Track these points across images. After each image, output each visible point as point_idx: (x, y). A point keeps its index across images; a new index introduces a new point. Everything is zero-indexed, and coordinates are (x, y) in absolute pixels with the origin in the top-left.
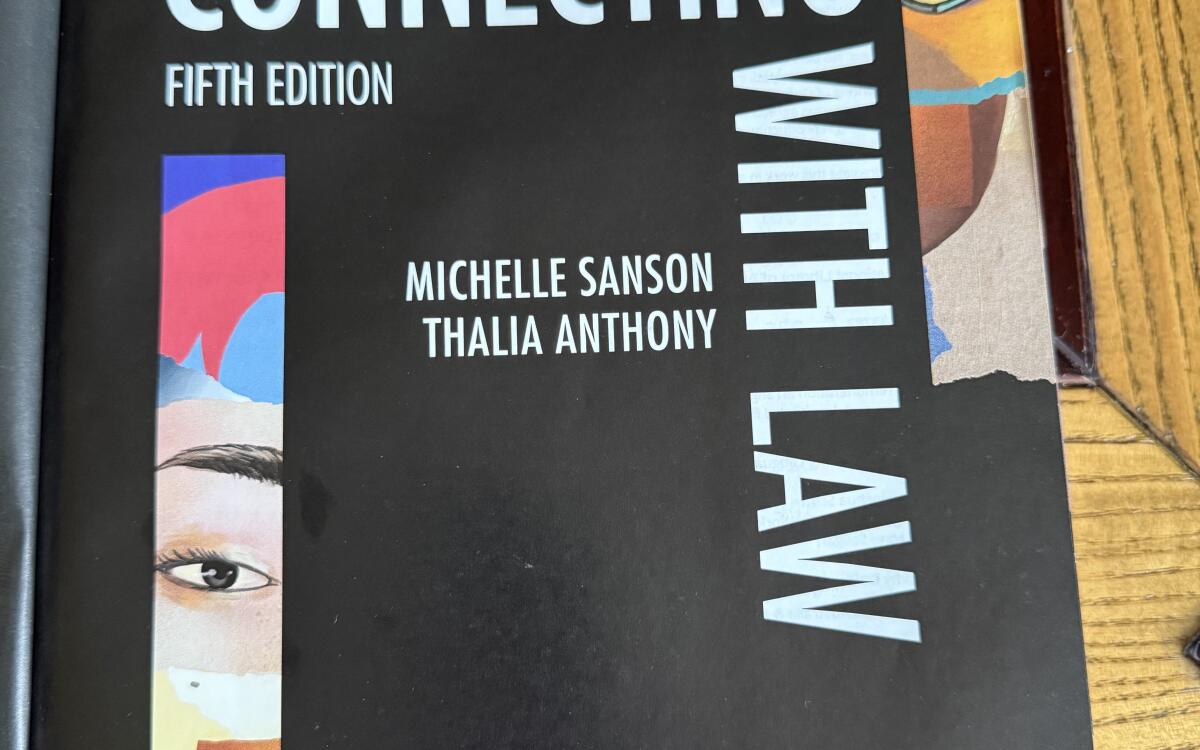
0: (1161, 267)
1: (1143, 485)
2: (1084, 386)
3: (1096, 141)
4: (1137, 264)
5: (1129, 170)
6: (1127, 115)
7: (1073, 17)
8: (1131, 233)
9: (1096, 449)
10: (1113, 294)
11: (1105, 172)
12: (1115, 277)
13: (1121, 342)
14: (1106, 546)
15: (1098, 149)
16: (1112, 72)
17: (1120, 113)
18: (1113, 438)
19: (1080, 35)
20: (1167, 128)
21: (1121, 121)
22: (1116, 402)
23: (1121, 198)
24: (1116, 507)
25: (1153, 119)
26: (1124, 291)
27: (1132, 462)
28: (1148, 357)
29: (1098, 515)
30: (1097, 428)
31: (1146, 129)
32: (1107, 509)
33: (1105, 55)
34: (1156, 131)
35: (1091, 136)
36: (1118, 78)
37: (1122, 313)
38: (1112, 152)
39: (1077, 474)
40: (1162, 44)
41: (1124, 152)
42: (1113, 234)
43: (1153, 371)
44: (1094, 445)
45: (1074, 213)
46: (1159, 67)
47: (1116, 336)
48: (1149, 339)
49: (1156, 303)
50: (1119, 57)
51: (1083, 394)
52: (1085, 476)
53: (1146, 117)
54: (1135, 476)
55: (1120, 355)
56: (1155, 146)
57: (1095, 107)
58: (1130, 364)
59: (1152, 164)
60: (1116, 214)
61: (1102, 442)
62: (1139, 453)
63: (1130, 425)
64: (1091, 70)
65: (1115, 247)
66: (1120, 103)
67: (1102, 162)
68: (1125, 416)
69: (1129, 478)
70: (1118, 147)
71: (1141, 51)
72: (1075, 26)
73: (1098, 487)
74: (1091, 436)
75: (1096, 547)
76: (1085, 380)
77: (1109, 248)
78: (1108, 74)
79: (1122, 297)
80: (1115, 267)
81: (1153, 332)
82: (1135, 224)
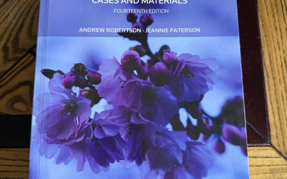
0: (283, 121)
1: (280, 167)
2: (268, 146)
3: (270, 94)
4: (279, 120)
5: (277, 100)
6: (276, 88)
7: (265, 68)
9: (271, 159)
10: (274, 126)
11: (272, 101)
12: (274, 123)
13: (276, 137)
15: (271, 96)
16: (273, 80)
17: (275, 88)
18: (274, 157)
19: (267, 71)
20: (284, 91)
21: (275, 90)
22: (275, 149)
23: (275, 106)
24: (275, 171)
25: (282, 89)
26: (276, 126)
27: (278, 162)
28: (281, 140)
29: (272, 173)
30: (271, 155)
31: (280, 91)
32: (273, 171)
33: (272, 76)
34: (282, 92)
35: (269, 93)
36: (274, 81)
37: (276, 130)
38: (273, 97)
39: (267, 164)
40: (283, 74)
41: (276, 97)
42: (274, 114)
43: (282, 143)
45: (266, 109)
46: (283, 78)
47: (275, 135)
48: (281, 136)
49: (283, 128)
50: (274, 76)
51: (268, 148)
52: (269, 165)
53: (280, 89)
54: (279, 165)
55: (275, 140)
56: (282, 95)
57: (270, 87)
58: (278, 141)
59: (281, 99)
60: (274, 110)
61: (272, 158)
62: (280, 160)
63: (278, 154)
64: (269, 79)
66: (275, 86)
67: (272, 99)
68: (277, 152)
69: (277, 165)
70: (275, 95)
71: (279, 75)
72: (265, 70)
73: (271, 167)
74: (270, 156)
76: (269, 144)
77: (273, 117)
78: (272, 80)
79: (276, 127)
80: (274, 121)
81: (282, 134)
82: (278, 112)
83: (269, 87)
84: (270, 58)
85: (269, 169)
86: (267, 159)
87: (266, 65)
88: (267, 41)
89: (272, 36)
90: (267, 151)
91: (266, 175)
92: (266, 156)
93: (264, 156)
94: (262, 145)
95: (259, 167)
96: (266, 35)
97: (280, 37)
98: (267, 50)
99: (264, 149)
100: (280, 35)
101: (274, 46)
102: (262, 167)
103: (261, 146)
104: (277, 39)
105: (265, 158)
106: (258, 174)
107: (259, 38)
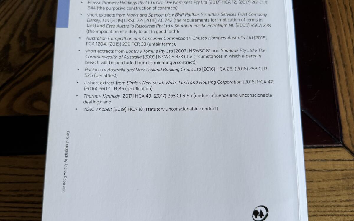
2: (340, 147)
3: (341, 85)
4: (352, 116)
5: (349, 92)
6: (348, 78)
7: (333, 54)
8: (350, 108)
9: (344, 162)
10: (346, 123)
11: (344, 93)
12: (347, 119)
14: (347, 186)
15: (341, 87)
17: (346, 78)
18: (348, 159)
19: (336, 58)
21: (347, 80)
22: (348, 151)
23: (347, 99)
24: (349, 177)
26: (349, 122)
27: (353, 165)
29: (345, 179)
30: (344, 157)
32: (347, 177)
33: (342, 63)
35: (339, 83)
36: (345, 69)
37: (349, 128)
38: (345, 88)
39: (339, 168)
41: (348, 88)
42: (346, 109)
44: (343, 161)
45: (336, 103)
47: (348, 134)
50: (345, 64)
51: (340, 149)
52: (341, 169)
53: (353, 79)
55: (349, 139)
58: (351, 141)
60: (346, 103)
61: (345, 161)
64: (339, 68)
65: (346, 111)
66: (346, 75)
67: (342, 90)
68: (351, 154)
69: (352, 170)
70: (346, 86)
71: (351, 62)
72: (334, 56)
73: (344, 172)
74: (342, 159)
75: (345, 187)
76: (341, 145)
78: (343, 68)
79: (349, 124)
80: (347, 117)
82: (351, 106)
83: (339, 76)
84: (339, 42)
85: (342, 174)
86: (339, 162)
87: (334, 50)
88: (335, 22)
89: (341, 16)
90: (339, 153)
91: (339, 181)
92: (338, 159)
93: (335, 159)
94: (332, 145)
95: (330, 172)
96: (333, 16)
97: (351, 17)
98: (336, 33)
99: (334, 151)
100: (351, 14)
101: (344, 27)
102: (333, 172)
103: (331, 147)
104: (348, 20)
105: (336, 162)
106: (329, 180)
107: (325, 18)
